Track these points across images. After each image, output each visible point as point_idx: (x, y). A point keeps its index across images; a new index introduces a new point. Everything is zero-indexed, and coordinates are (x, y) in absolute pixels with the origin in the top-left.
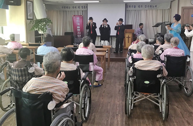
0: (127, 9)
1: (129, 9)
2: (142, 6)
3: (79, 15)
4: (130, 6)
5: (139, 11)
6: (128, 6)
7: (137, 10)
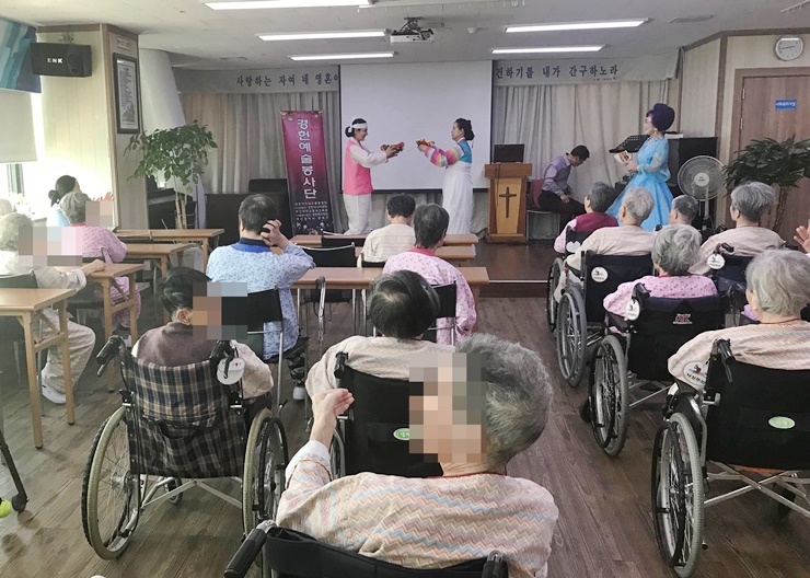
0: (500, 83)
1: (504, 81)
2: (557, 70)
3: (308, 109)
4: (510, 72)
5: (548, 89)
6: (504, 73)
7: (539, 87)
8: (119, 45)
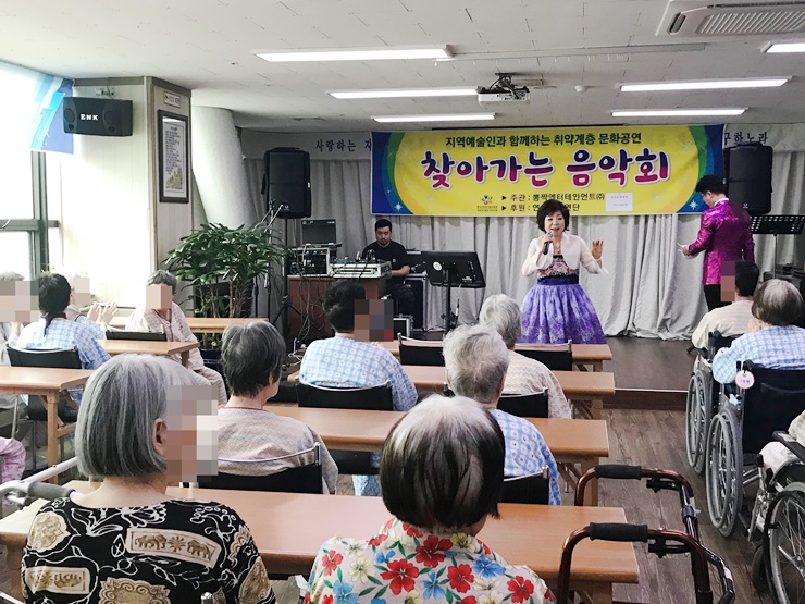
8: (166, 101)
